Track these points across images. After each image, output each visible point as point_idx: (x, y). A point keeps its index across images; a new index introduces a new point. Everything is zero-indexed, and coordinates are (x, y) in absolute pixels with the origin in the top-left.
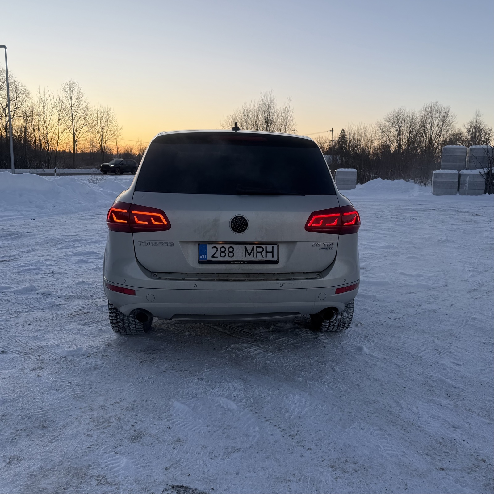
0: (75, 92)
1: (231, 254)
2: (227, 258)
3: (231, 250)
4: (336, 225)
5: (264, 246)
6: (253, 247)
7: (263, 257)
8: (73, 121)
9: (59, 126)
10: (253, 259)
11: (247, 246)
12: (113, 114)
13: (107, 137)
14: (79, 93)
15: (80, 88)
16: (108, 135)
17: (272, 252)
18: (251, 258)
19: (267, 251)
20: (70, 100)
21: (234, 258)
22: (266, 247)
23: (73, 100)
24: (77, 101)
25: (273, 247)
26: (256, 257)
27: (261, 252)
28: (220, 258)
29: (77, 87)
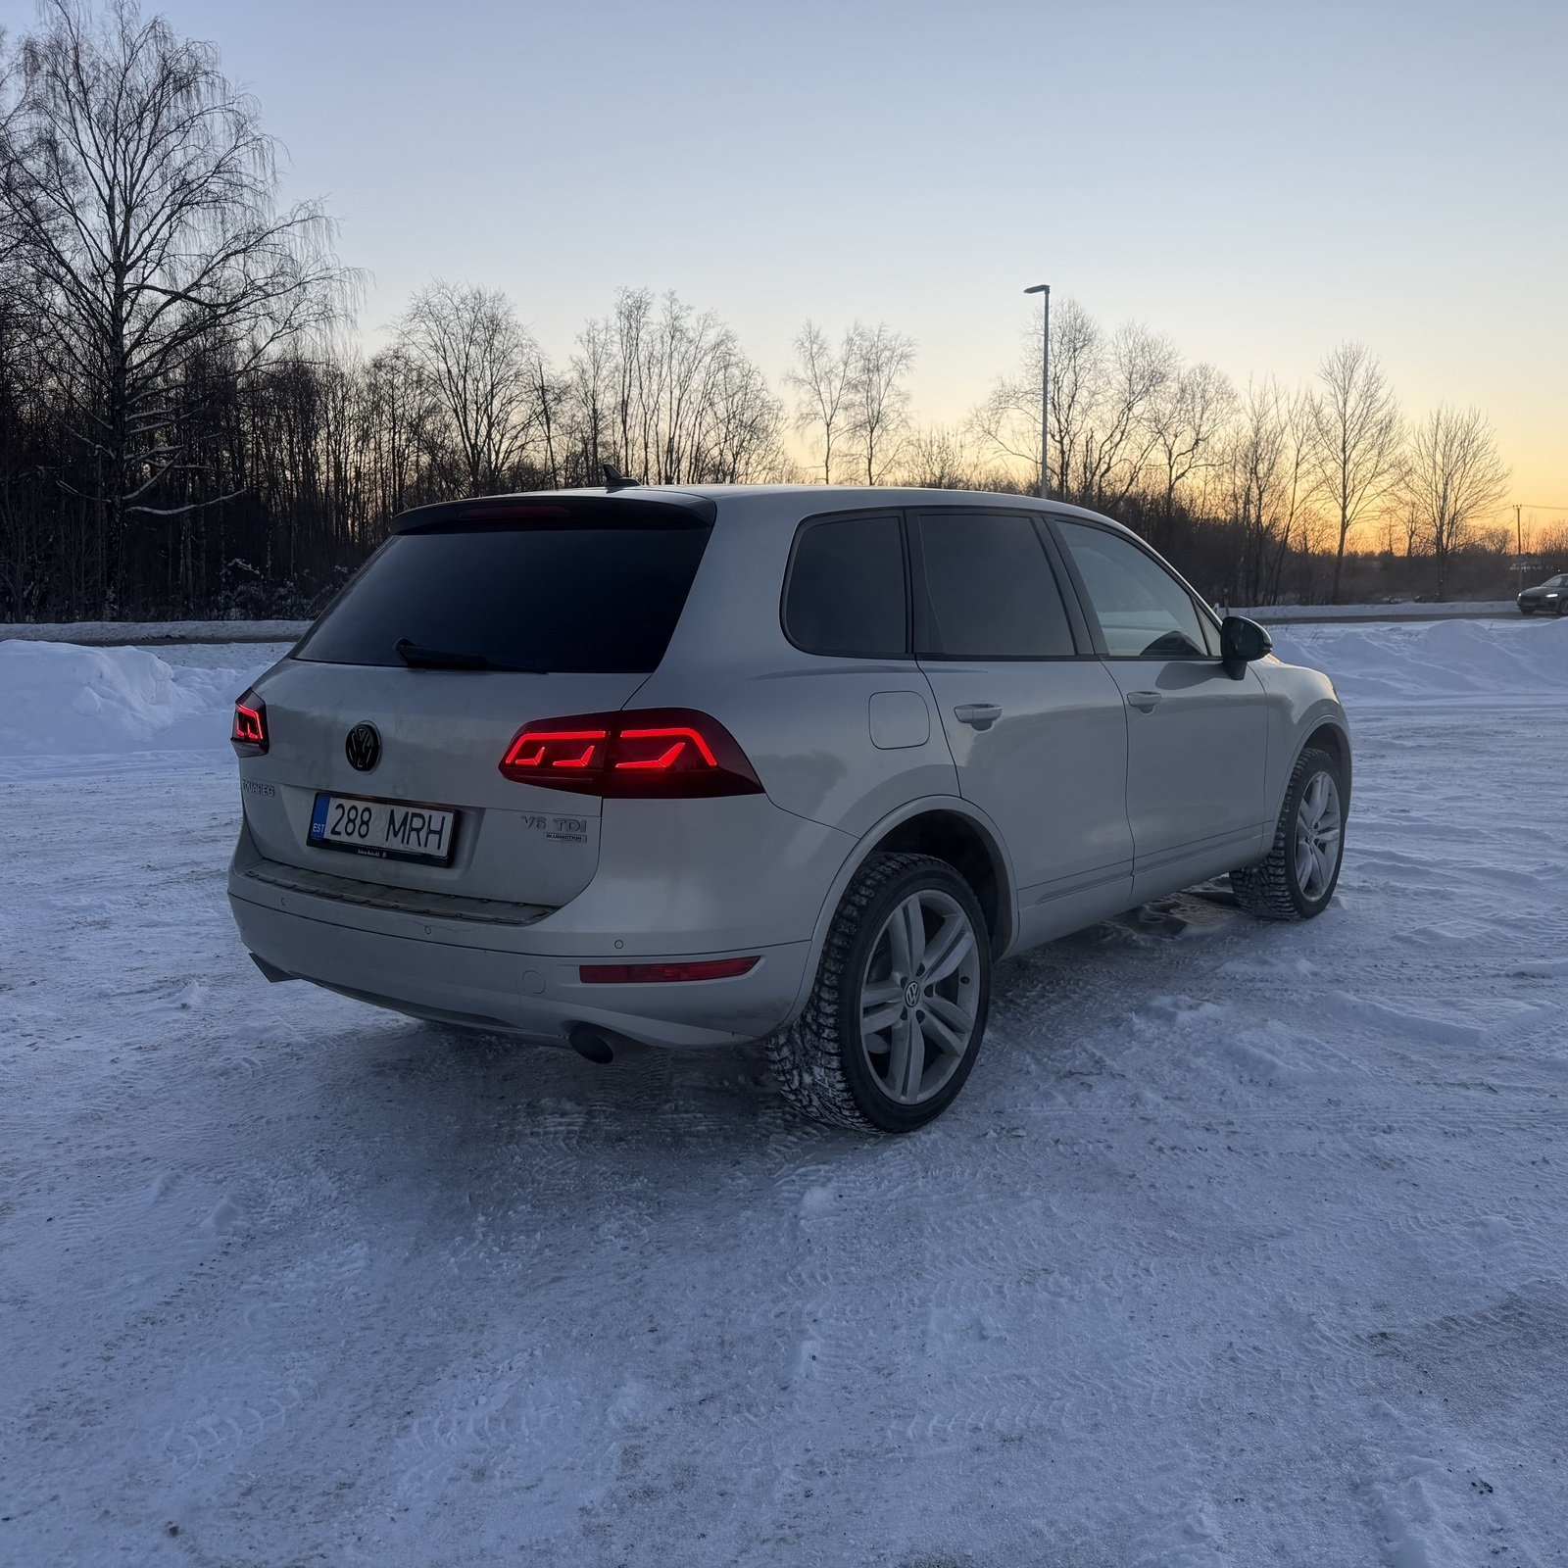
0: (1360, 377)
1: (364, 829)
2: (355, 839)
3: (366, 814)
4: (586, 767)
5: (426, 813)
6: (407, 813)
7: (420, 845)
8: (1345, 463)
9: (1296, 482)
10: (401, 847)
11: (395, 808)
12: (1487, 430)
13: (1459, 503)
14: (1371, 379)
15: (1372, 365)
16: (1464, 497)
17: (439, 833)
18: (396, 844)
19: (432, 828)
20: (1341, 404)
21: (366, 842)
22: (431, 816)
23: (1351, 404)
24: (1362, 404)
25: (444, 818)
26: (408, 843)
27: (418, 831)
28: (344, 838)
29: (1366, 363)
